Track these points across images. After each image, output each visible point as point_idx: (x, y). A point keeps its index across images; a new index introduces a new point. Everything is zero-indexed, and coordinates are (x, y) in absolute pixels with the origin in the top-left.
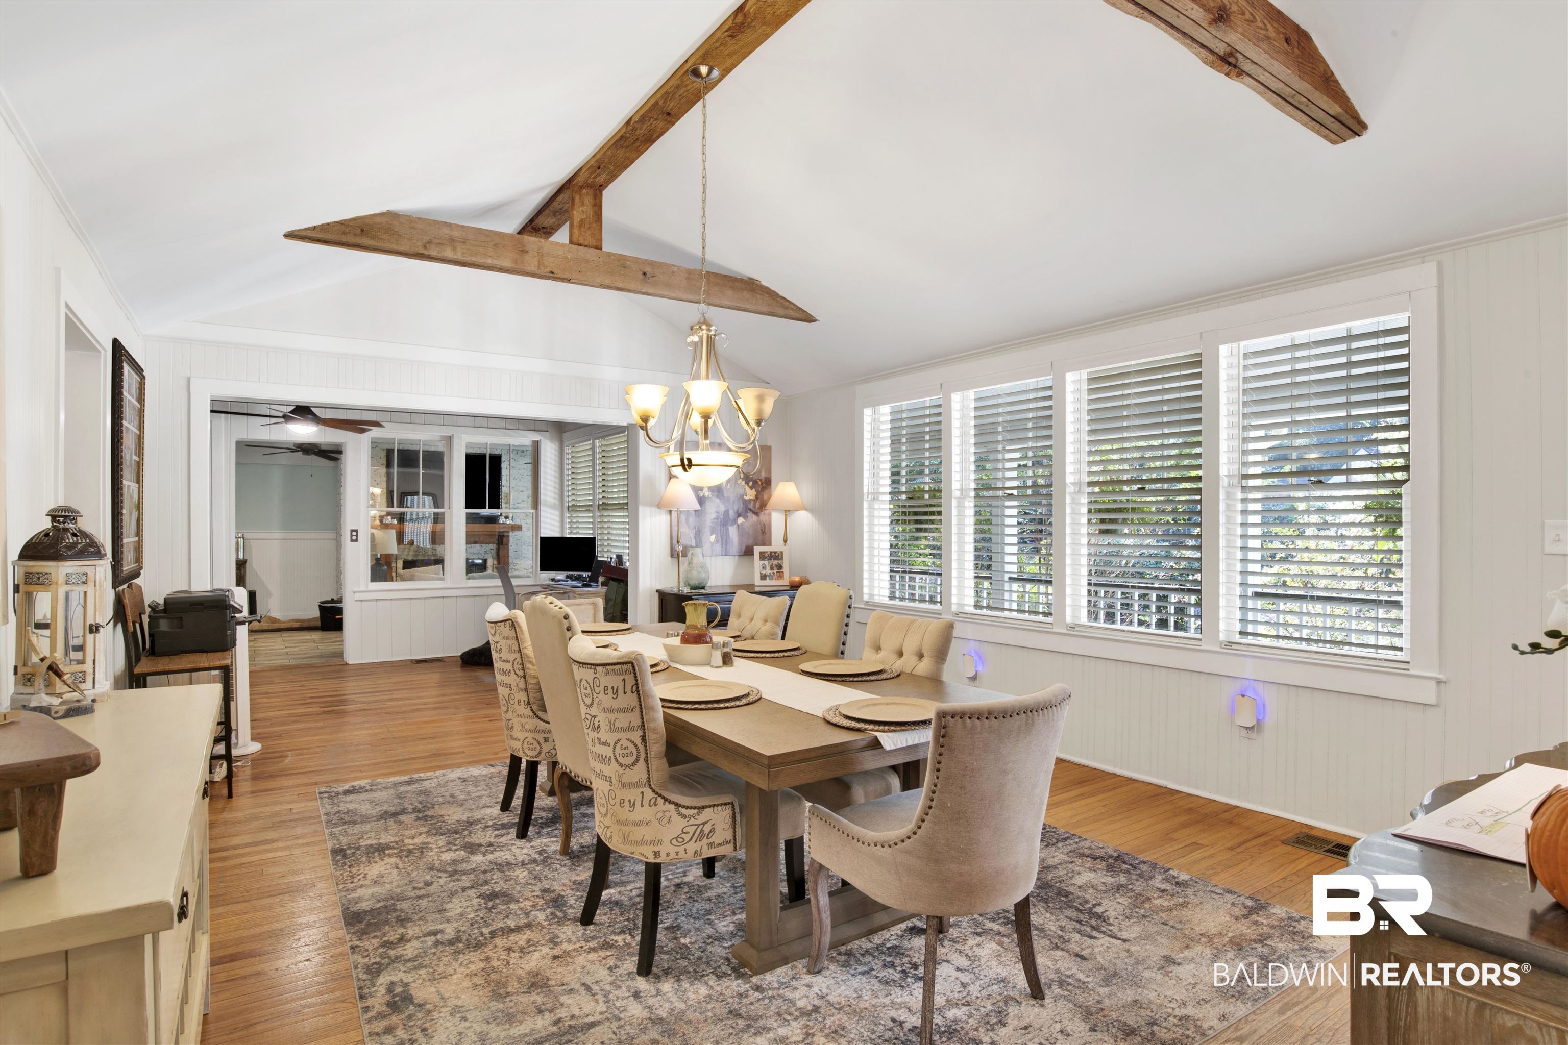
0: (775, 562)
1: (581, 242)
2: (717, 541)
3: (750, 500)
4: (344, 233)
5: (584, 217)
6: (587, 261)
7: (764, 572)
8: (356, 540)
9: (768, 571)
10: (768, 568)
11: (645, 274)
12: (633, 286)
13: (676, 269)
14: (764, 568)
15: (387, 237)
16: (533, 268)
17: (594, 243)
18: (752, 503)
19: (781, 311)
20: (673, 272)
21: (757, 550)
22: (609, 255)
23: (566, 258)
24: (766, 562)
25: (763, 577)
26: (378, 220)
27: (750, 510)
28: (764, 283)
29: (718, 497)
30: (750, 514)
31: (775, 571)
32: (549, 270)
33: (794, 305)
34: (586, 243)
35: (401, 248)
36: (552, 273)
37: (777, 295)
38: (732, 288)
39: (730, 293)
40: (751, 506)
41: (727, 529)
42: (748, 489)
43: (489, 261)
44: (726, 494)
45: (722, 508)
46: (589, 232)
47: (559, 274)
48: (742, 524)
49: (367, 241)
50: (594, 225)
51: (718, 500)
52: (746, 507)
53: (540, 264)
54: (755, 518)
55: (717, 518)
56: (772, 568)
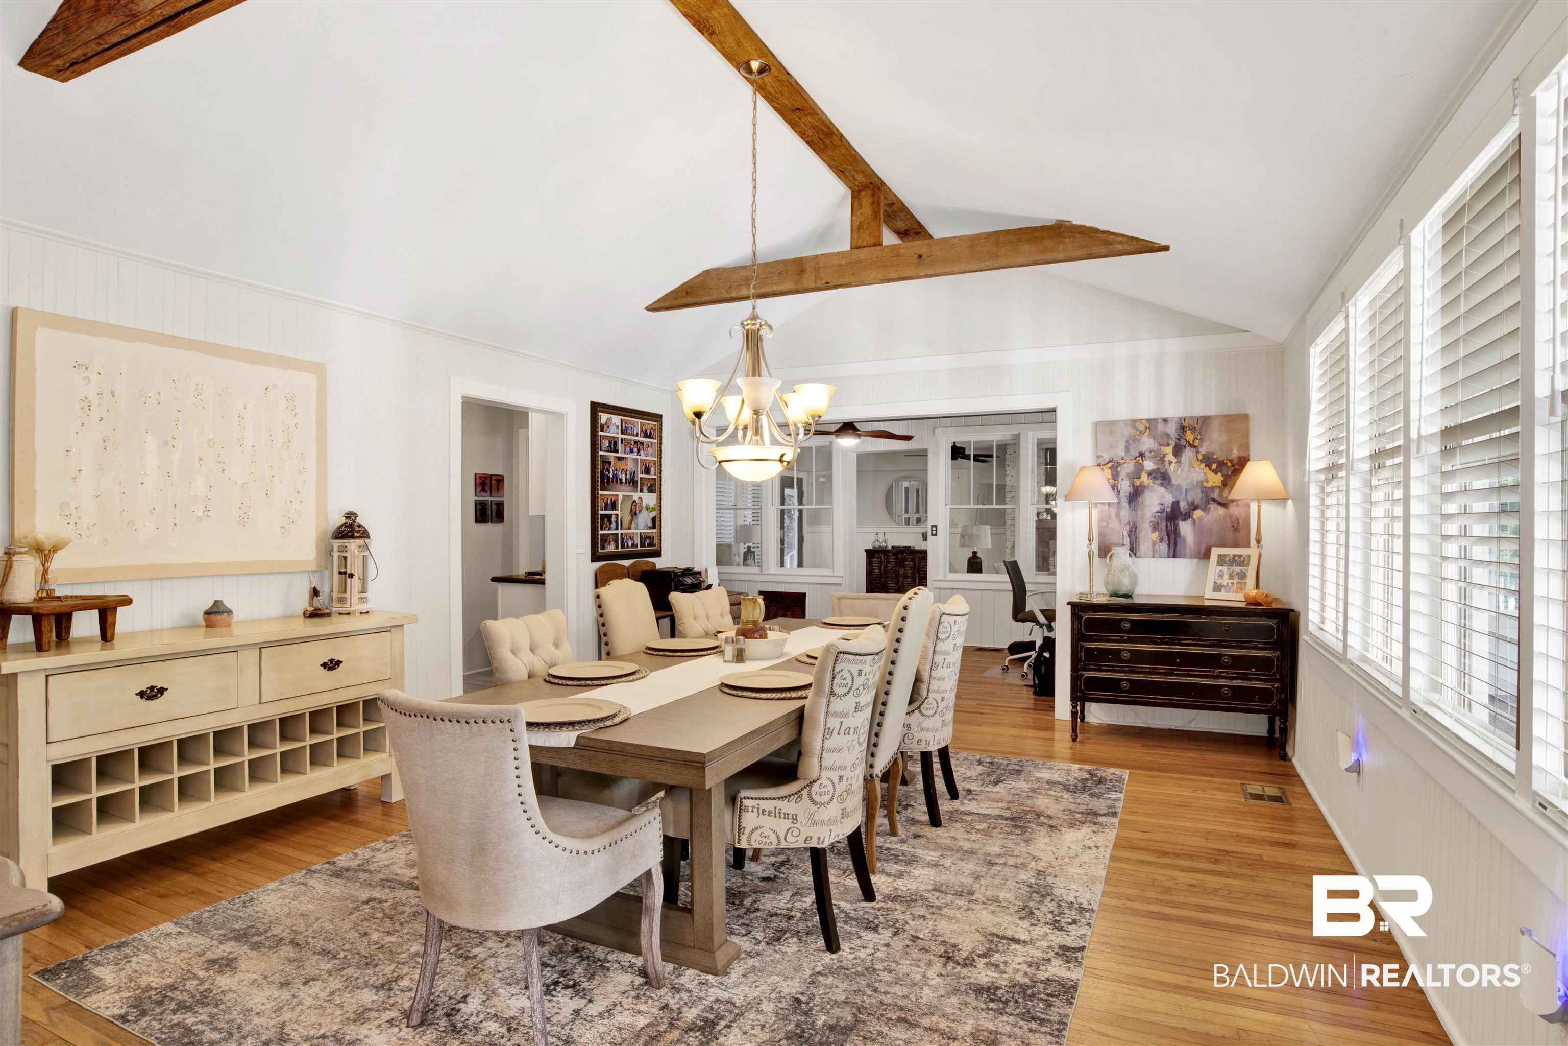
0: (1237, 569)
1: (860, 244)
2: (1161, 540)
3: (1213, 488)
4: (676, 298)
5: (862, 219)
6: (861, 261)
7: (1219, 581)
8: (936, 535)
9: (1225, 580)
10: (1226, 576)
11: (920, 256)
12: (908, 273)
13: (956, 241)
14: (1221, 576)
15: (702, 292)
16: (811, 285)
17: (872, 241)
18: (1217, 491)
19: (1103, 250)
20: (953, 245)
21: (1215, 552)
22: (887, 247)
23: (841, 265)
24: (1225, 569)
25: (1217, 588)
26: (696, 281)
27: (1214, 500)
28: (1077, 222)
29: (1162, 485)
30: (1213, 506)
31: (1235, 581)
32: (824, 281)
33: (1123, 236)
34: (865, 244)
35: (713, 298)
36: (828, 283)
37: (1096, 230)
38: (1029, 241)
39: (1026, 248)
40: (1215, 495)
41: (1176, 525)
42: (1210, 475)
43: (775, 288)
44: (1174, 481)
45: (1169, 499)
46: (867, 232)
47: (834, 282)
48: (1200, 519)
49: (690, 300)
50: (872, 223)
51: (1162, 490)
52: (1207, 496)
53: (817, 277)
54: (1221, 511)
55: (1162, 512)
56: (1231, 577)
